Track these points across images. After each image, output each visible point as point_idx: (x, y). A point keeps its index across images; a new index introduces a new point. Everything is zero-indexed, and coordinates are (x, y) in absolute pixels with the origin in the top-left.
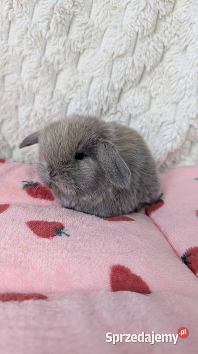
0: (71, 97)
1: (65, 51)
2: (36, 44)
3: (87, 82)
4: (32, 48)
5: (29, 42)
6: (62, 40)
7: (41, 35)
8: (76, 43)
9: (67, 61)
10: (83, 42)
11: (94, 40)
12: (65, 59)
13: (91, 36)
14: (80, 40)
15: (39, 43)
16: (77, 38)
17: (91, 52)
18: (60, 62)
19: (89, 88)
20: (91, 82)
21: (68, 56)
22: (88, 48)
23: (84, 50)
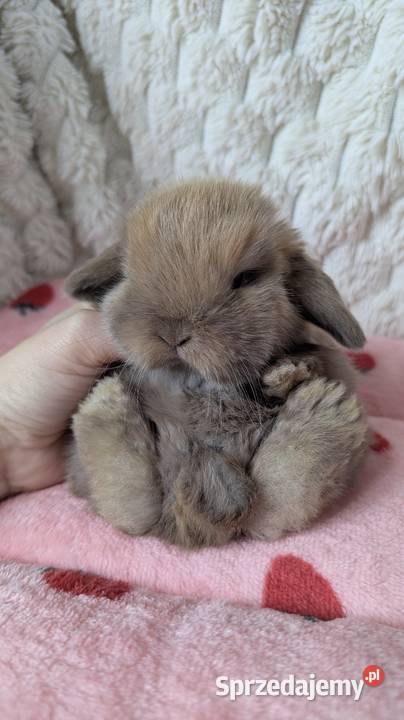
0: (300, 183)
1: (287, 85)
2: (224, 80)
3: (337, 145)
4: (217, 91)
5: (211, 80)
6: (280, 61)
7: (236, 60)
8: (312, 64)
9: (292, 105)
10: (327, 58)
11: (356, 48)
12: (288, 103)
13: (347, 41)
14: (322, 54)
15: (230, 79)
16: (314, 51)
17: (348, 75)
18: (277, 110)
19: (340, 160)
20: (345, 145)
21: (296, 94)
22: (340, 70)
23: (332, 74)
